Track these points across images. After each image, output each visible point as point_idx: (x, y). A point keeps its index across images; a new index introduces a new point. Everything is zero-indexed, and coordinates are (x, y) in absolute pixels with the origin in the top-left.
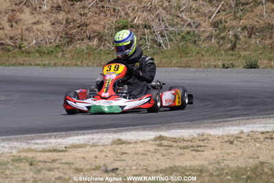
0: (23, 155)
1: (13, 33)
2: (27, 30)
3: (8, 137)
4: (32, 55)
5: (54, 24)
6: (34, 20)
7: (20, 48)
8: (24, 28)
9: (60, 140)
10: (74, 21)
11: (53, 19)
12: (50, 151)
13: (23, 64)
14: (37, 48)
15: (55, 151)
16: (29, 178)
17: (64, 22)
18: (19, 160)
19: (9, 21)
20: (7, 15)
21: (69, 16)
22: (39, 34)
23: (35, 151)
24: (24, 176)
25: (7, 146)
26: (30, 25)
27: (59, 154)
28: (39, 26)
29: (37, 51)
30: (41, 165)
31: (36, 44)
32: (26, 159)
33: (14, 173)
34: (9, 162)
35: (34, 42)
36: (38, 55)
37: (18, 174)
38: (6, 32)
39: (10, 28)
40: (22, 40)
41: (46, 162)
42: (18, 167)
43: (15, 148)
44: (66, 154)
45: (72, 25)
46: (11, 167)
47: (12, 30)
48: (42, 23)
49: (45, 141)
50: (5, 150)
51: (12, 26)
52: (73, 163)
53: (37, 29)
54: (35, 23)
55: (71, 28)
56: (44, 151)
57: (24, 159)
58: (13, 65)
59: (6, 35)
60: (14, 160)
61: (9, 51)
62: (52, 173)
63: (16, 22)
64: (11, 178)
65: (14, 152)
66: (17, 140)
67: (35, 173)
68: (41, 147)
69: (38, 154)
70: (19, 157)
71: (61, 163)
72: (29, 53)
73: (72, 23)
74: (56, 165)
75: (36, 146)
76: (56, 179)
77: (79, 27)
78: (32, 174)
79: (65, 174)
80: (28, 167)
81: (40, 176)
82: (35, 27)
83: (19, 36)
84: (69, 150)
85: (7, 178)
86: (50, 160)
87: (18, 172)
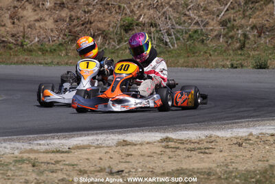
0: (25, 156)
1: (14, 31)
2: (29, 27)
3: (10, 137)
4: (34, 53)
5: (57, 21)
6: (36, 17)
7: (22, 45)
8: (26, 25)
9: (63, 141)
10: (78, 18)
11: (56, 16)
12: (53, 152)
13: (25, 63)
14: (39, 46)
15: (58, 152)
16: (32, 179)
17: (68, 20)
18: (21, 161)
19: (11, 17)
20: (9, 12)
21: (73, 13)
22: (42, 32)
23: (37, 152)
24: (27, 178)
25: (9, 146)
26: (32, 23)
27: (62, 155)
28: (42, 24)
29: (40, 49)
30: (44, 166)
31: (38, 41)
32: (29, 160)
33: (16, 174)
34: (11, 163)
35: (37, 39)
36: (40, 53)
37: (20, 176)
38: (8, 29)
39: (12, 26)
40: (23, 37)
41: (48, 163)
42: (21, 168)
43: (18, 148)
44: (69, 155)
45: (75, 22)
46: (13, 168)
47: (14, 27)
48: (44, 20)
49: (48, 141)
50: (7, 151)
51: (13, 23)
52: (77, 165)
53: (40, 26)
54: (37, 20)
55: (75, 26)
56: (47, 152)
57: (26, 160)
58: (14, 64)
59: (7, 32)
60: (16, 161)
61: (11, 49)
62: (55, 175)
63: (18, 19)
64: (13, 179)
65: (16, 153)
66: (19, 140)
67: (38, 175)
68: (43, 148)
69: (41, 155)
70: (22, 158)
71: (65, 165)
72: (31, 51)
73: (75, 21)
74: (59, 166)
75: (39, 147)
76: (59, 180)
77: (83, 25)
78: (34, 176)
79: (69, 175)
80: (30, 169)
81: (43, 178)
82: (37, 24)
83: (22, 34)
84: (73, 151)
85: (9, 179)
86: (53, 162)
87: (20, 173)
